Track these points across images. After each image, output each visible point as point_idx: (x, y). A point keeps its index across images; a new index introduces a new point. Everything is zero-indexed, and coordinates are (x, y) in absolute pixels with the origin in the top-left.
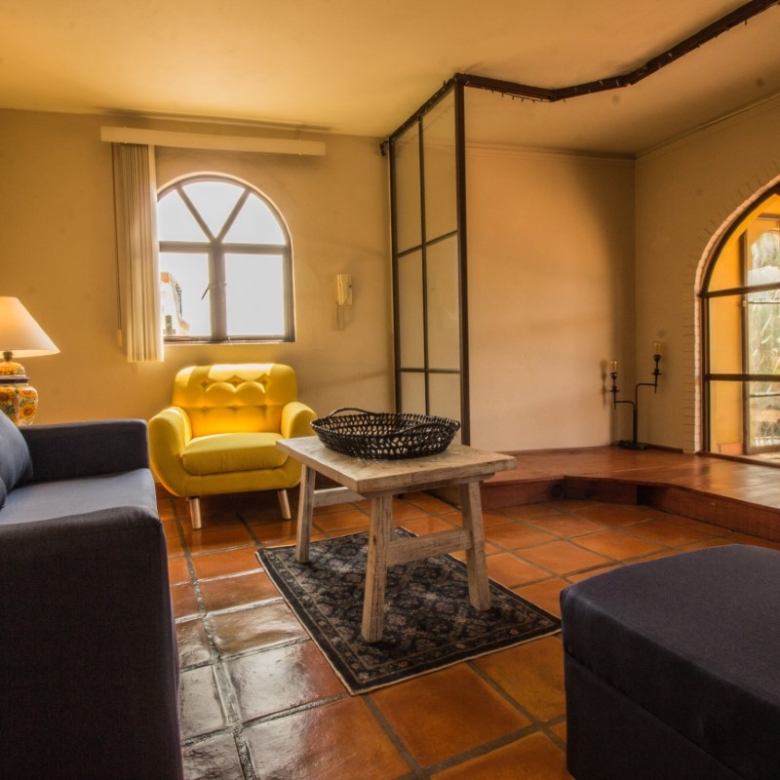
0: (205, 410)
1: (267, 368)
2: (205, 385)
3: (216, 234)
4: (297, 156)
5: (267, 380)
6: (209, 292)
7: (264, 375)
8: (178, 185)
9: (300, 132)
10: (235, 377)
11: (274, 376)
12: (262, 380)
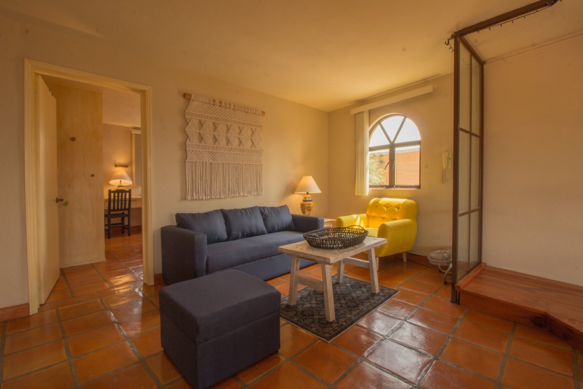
0: (374, 217)
1: (401, 201)
2: (377, 206)
3: (392, 140)
4: (419, 96)
5: (401, 207)
6: (388, 165)
7: (399, 205)
8: (379, 123)
9: (425, 82)
10: (388, 204)
11: (404, 204)
12: (398, 207)
